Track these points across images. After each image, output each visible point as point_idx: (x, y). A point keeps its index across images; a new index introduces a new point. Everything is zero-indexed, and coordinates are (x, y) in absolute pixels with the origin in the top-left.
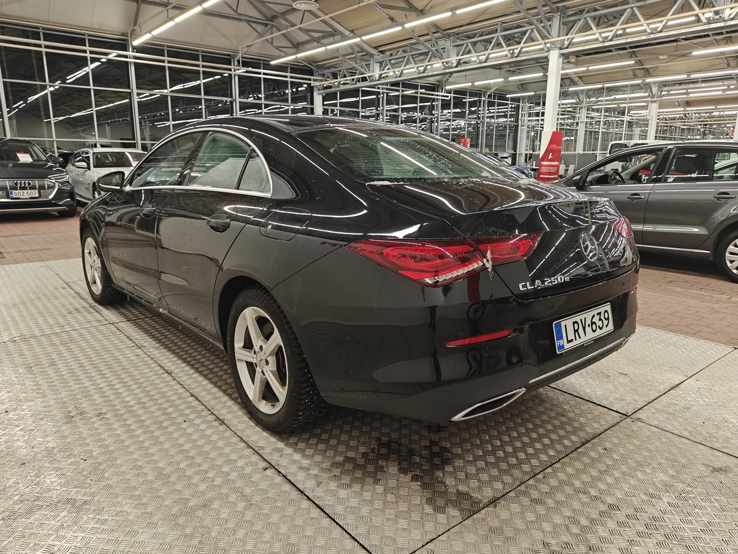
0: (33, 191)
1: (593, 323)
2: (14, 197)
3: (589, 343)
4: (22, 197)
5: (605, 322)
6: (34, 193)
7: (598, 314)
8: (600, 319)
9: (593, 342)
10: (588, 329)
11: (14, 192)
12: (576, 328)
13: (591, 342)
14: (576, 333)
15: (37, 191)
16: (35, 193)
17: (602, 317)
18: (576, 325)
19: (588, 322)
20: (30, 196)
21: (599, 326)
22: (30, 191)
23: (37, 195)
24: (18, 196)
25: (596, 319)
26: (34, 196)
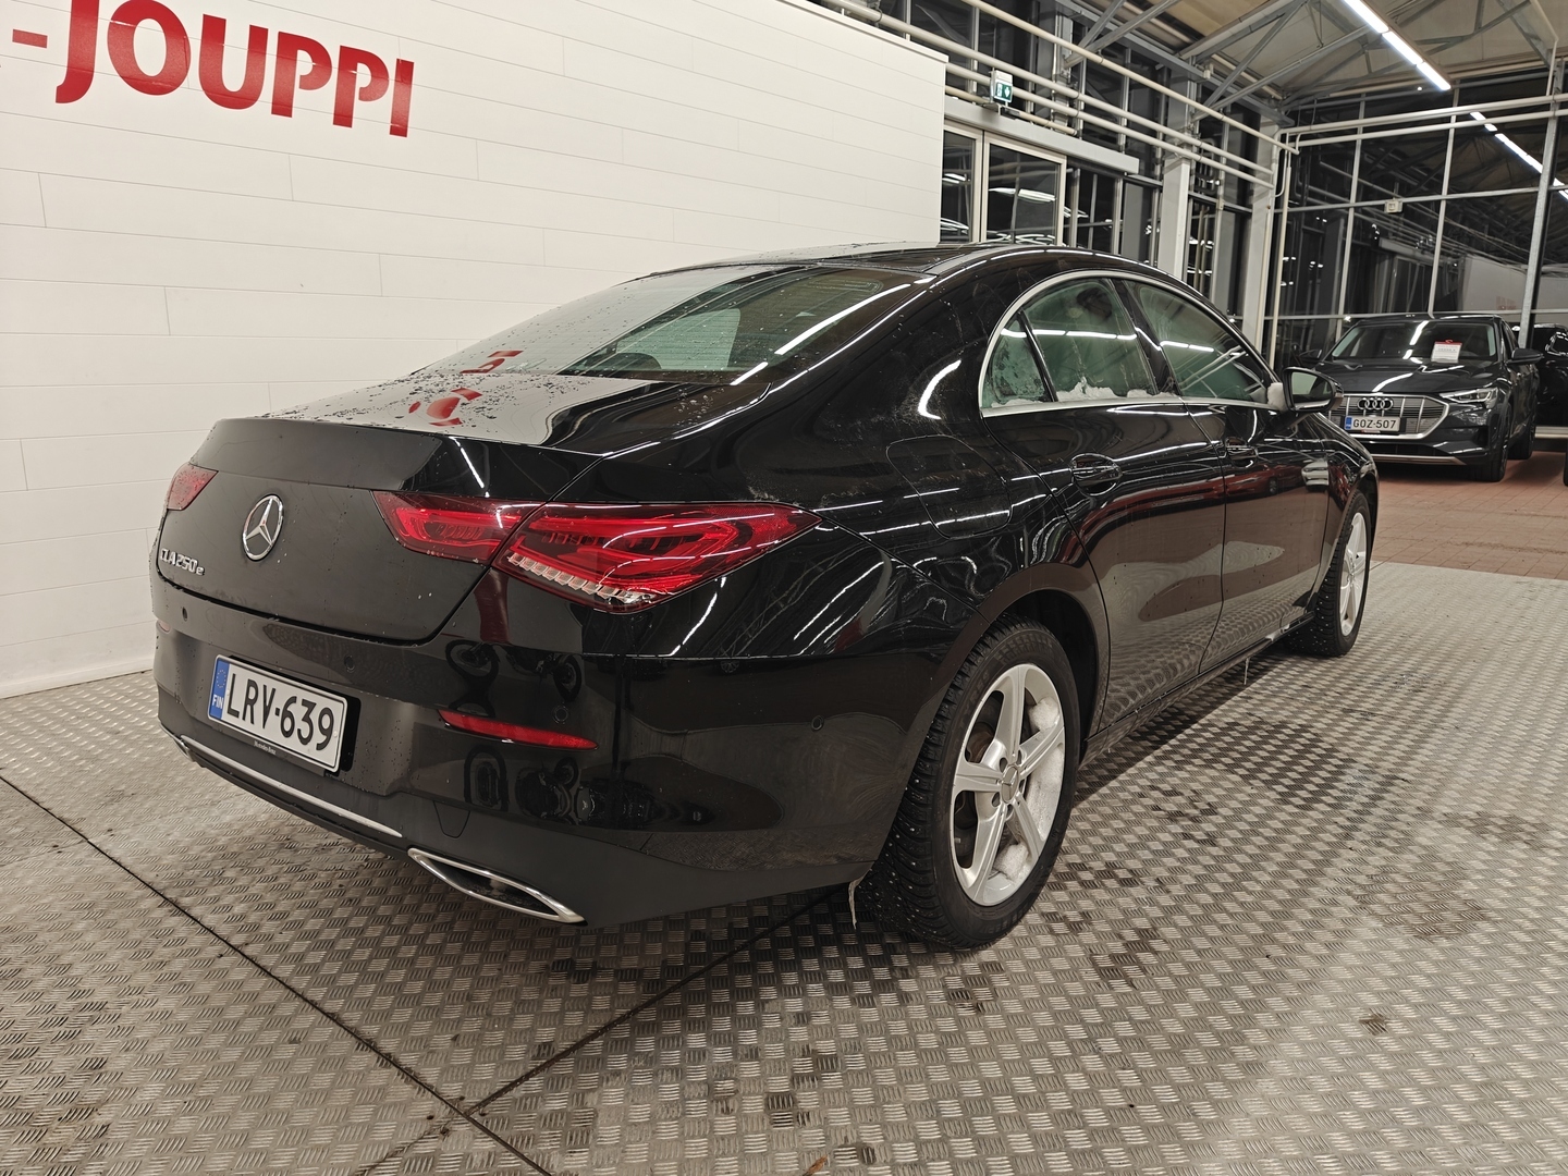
0: (1389, 419)
1: (287, 714)
2: (1353, 428)
3: (264, 748)
4: (1365, 429)
5: (319, 738)
6: (1391, 424)
7: (305, 703)
8: (307, 719)
9: (273, 752)
10: (274, 720)
11: (1354, 418)
12: (252, 697)
13: (270, 750)
14: (249, 707)
15: (1398, 420)
16: (1394, 424)
17: (314, 717)
18: (252, 690)
19: (279, 703)
20: (1382, 429)
21: (299, 730)
22: (1383, 419)
23: (1396, 428)
24: (1359, 428)
25: (298, 711)
26: (1389, 429)
